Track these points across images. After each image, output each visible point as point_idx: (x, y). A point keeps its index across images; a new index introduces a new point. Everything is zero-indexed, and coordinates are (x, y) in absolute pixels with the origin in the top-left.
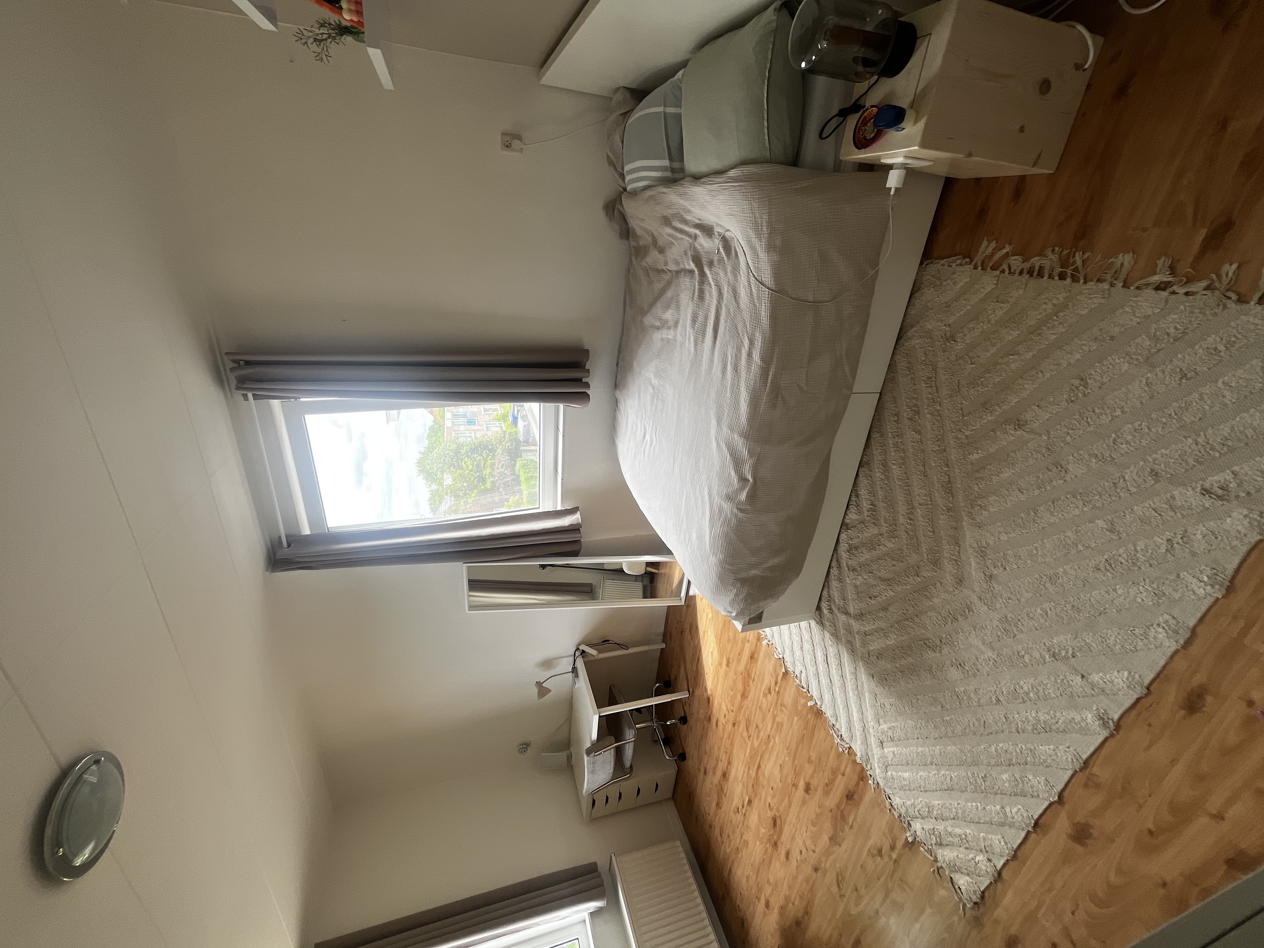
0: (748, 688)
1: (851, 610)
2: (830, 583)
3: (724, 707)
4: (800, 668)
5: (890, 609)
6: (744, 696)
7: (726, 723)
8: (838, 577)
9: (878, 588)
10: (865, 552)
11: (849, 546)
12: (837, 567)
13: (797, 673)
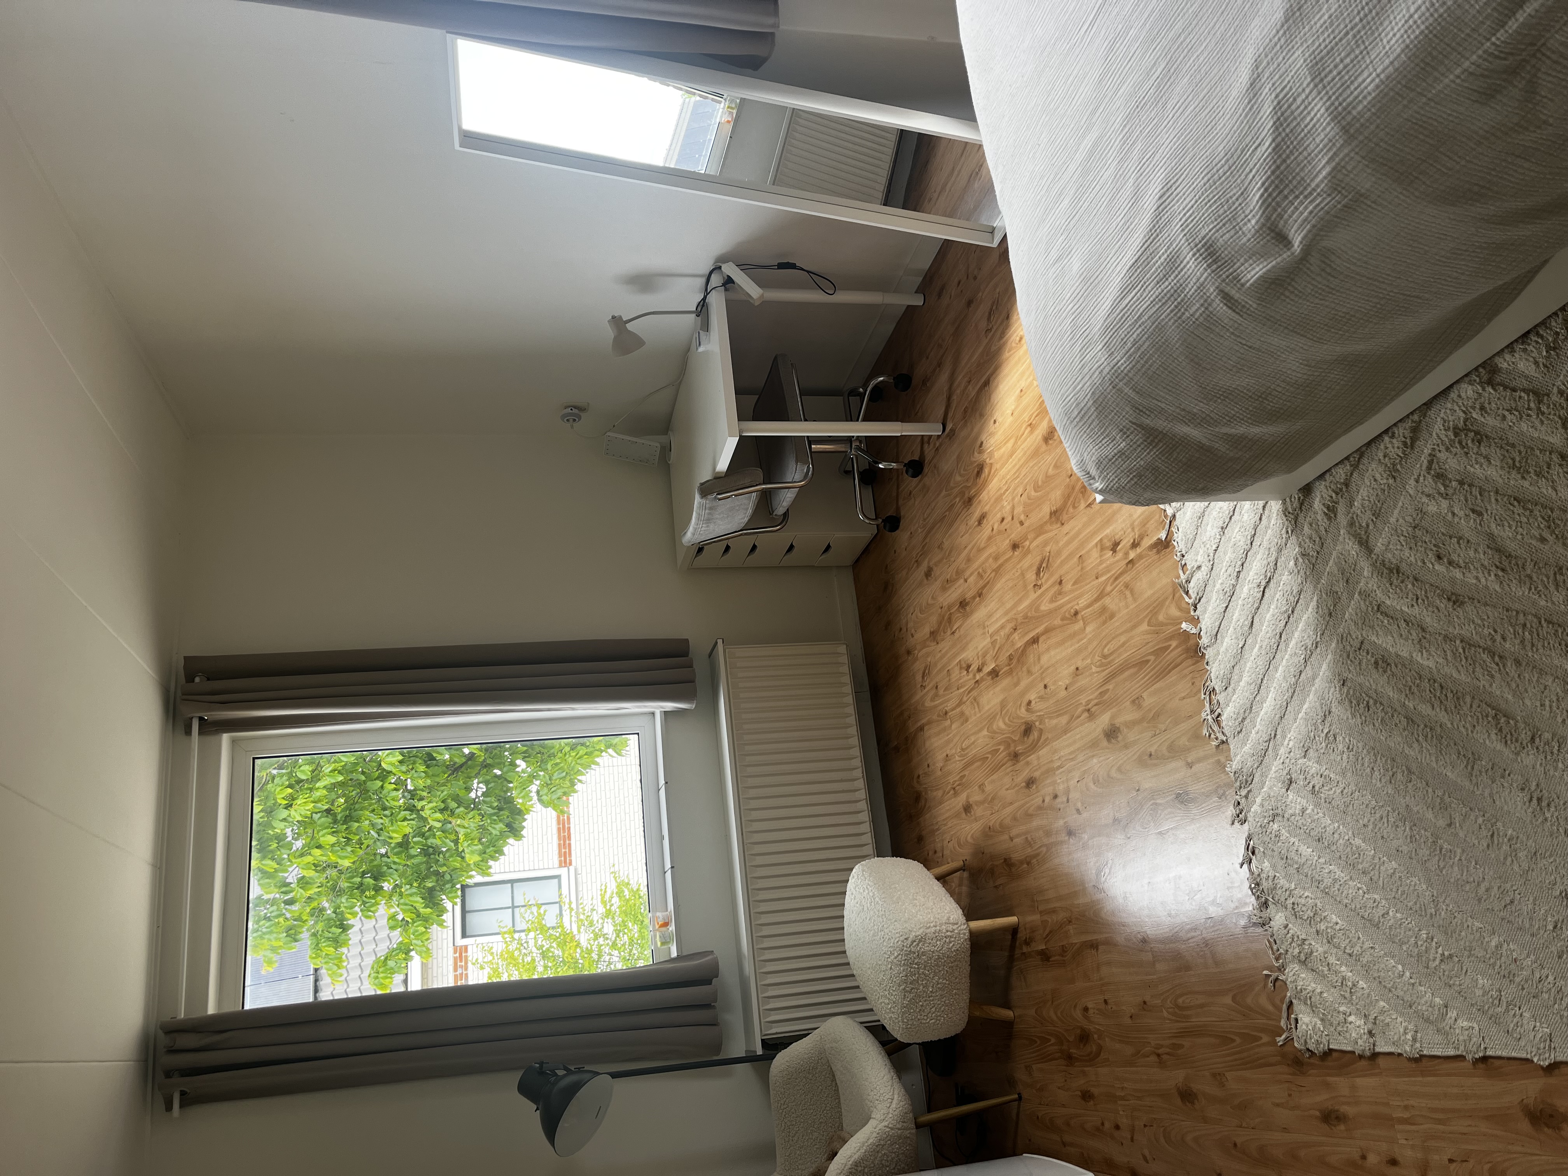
0: (1071, 510)
1: (1379, 546)
2: (1365, 461)
3: (1006, 506)
4: (1199, 558)
5: (1469, 607)
6: (1056, 515)
7: (999, 532)
8: (1394, 465)
9: (1472, 553)
10: (1496, 462)
11: (1466, 420)
12: (1405, 444)
13: (1191, 561)
